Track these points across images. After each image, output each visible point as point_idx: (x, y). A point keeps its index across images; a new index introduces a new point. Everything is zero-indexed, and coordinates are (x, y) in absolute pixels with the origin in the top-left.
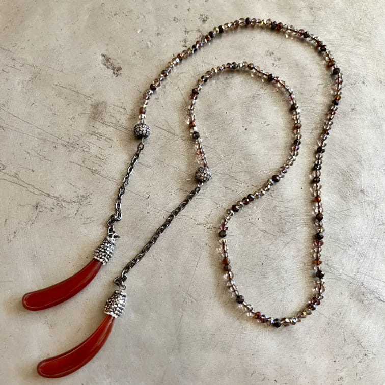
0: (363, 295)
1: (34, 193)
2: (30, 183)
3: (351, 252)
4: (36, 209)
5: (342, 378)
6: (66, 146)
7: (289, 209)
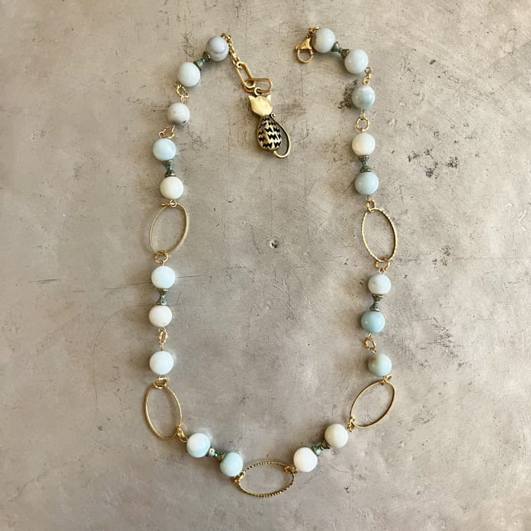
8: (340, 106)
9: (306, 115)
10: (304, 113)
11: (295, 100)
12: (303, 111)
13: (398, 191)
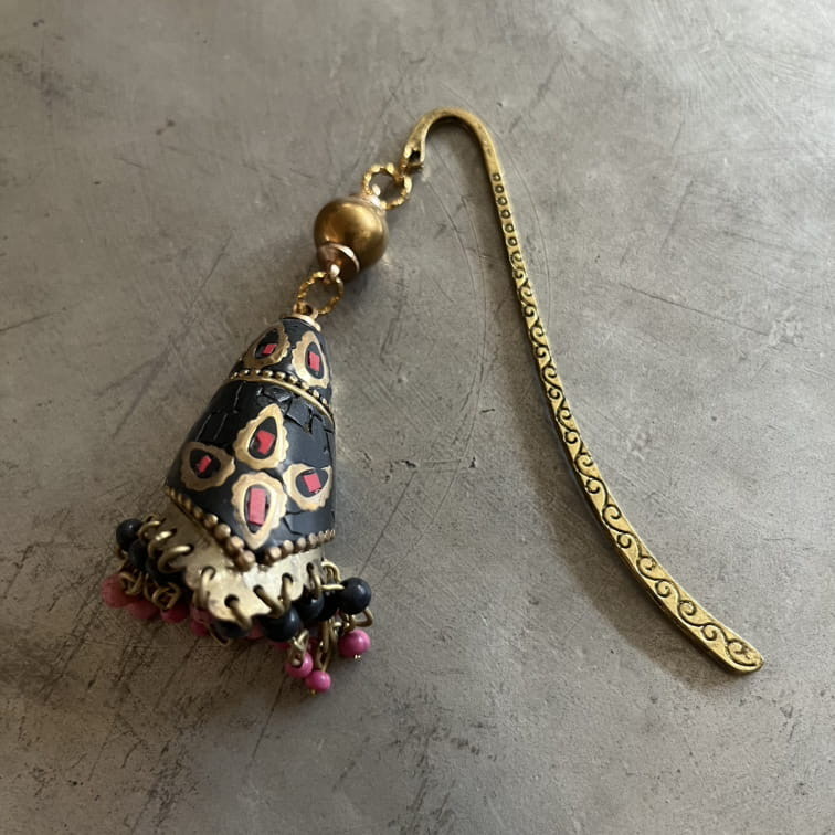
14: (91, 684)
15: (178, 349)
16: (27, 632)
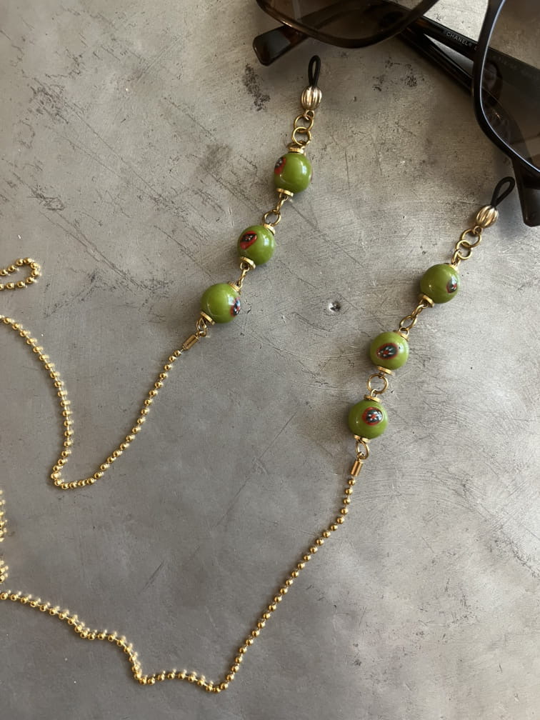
0: (496, 541)
1: (94, 258)
2: (93, 242)
3: (505, 479)
4: (92, 281)
5: (422, 633)
6: (155, 199)
7: (441, 392)
8: (258, 107)
9: (234, 150)
10: (231, 150)
11: (208, 146)
12: (227, 150)
13: (400, 130)
14: (202, 181)
15: (320, 236)
16: (226, 162)
